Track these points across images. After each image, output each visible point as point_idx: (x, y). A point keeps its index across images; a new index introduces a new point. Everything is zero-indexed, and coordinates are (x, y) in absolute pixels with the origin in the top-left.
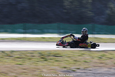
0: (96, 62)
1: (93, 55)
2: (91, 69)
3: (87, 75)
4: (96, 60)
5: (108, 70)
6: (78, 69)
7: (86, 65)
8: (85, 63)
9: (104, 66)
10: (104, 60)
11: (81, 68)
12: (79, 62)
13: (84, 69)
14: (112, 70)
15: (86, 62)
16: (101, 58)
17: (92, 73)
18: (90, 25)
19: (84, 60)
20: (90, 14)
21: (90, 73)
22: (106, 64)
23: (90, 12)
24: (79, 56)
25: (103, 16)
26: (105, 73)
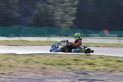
0: (22, 67)
1: (18, 59)
2: (16, 74)
3: (12, 81)
4: (21, 64)
5: (34, 75)
6: (3, 74)
7: (11, 70)
8: (10, 68)
9: (30, 71)
10: (31, 64)
11: (6, 73)
12: (4, 67)
13: (9, 74)
14: (39, 75)
15: (11, 66)
16: (27, 62)
17: (18, 78)
18: (16, 27)
19: (9, 65)
20: (16, 15)
21: (15, 78)
22: (32, 69)
23: (17, 13)
24: (4, 60)
25: (31, 17)
26: (31, 78)
